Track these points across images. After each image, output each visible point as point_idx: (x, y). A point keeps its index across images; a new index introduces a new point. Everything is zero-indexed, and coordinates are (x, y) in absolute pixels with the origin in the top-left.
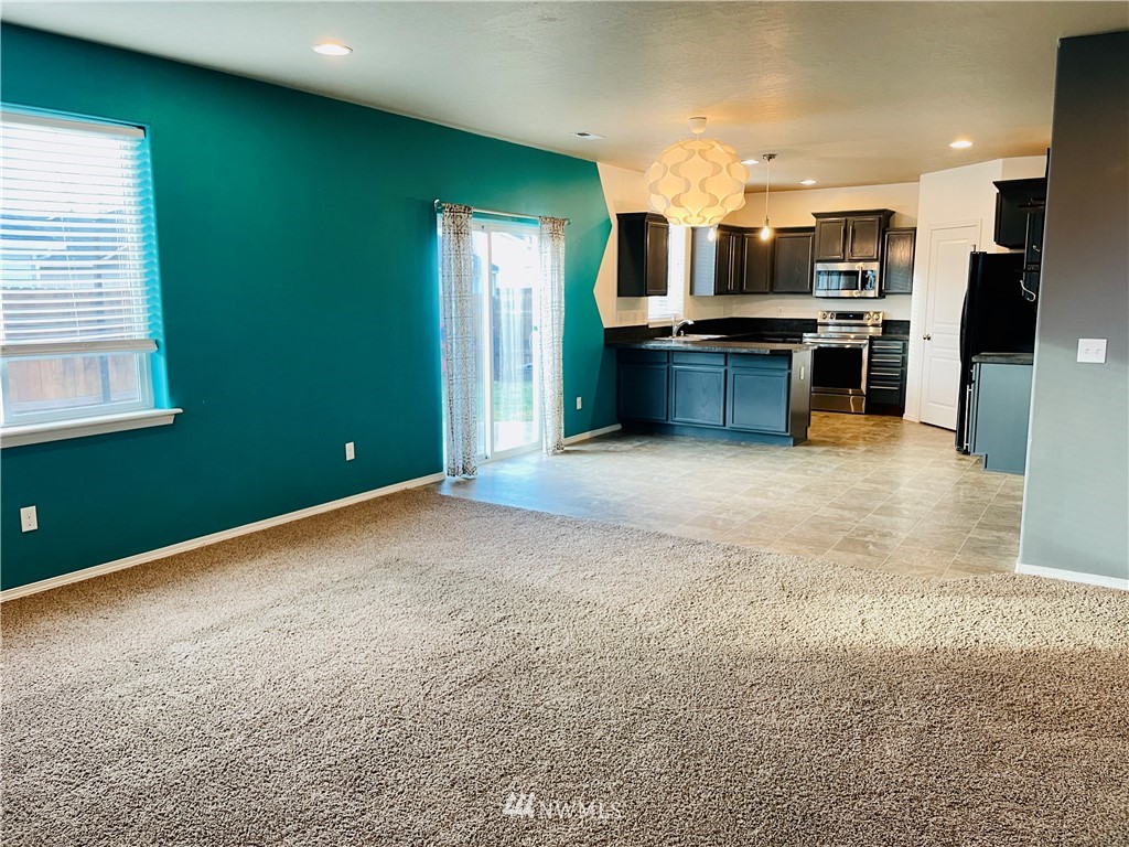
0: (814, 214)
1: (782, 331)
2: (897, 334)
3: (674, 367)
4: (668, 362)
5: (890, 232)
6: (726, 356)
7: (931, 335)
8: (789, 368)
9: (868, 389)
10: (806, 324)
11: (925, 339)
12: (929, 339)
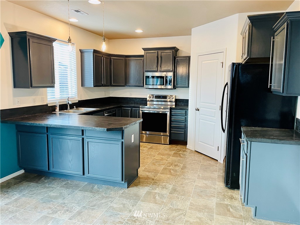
0: (143, 49)
1: (132, 103)
2: (181, 105)
3: (50, 136)
4: (47, 132)
5: (178, 58)
6: (83, 131)
7: (199, 108)
8: (123, 138)
9: (170, 133)
10: (142, 100)
11: (196, 110)
12: (198, 110)
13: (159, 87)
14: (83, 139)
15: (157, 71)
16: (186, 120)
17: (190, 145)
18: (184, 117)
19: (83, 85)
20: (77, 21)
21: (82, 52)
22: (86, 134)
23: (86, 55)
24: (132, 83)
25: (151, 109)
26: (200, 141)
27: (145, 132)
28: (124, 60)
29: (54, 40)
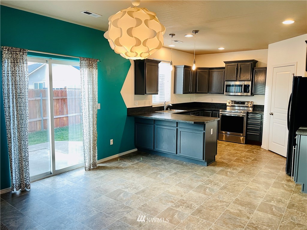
0: (224, 62)
1: (213, 108)
2: (259, 110)
3: (156, 126)
4: (154, 124)
5: (256, 69)
6: (177, 123)
7: (273, 113)
8: (204, 130)
9: (246, 134)
10: (223, 105)
11: (270, 114)
12: (272, 115)
13: (239, 94)
14: (177, 129)
15: (236, 81)
16: (261, 123)
17: (264, 146)
18: (260, 121)
19: (175, 92)
20: (174, 46)
21: (175, 68)
22: (179, 126)
23: (178, 70)
24: (214, 91)
25: (232, 113)
26: (273, 142)
27: (225, 132)
28: (207, 71)
29: (160, 62)
